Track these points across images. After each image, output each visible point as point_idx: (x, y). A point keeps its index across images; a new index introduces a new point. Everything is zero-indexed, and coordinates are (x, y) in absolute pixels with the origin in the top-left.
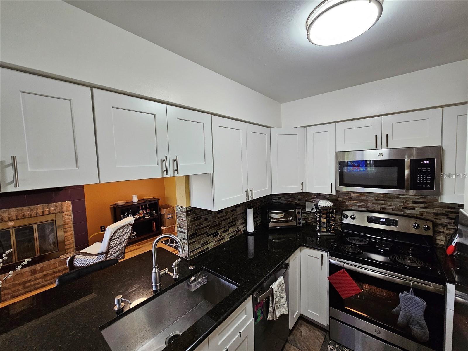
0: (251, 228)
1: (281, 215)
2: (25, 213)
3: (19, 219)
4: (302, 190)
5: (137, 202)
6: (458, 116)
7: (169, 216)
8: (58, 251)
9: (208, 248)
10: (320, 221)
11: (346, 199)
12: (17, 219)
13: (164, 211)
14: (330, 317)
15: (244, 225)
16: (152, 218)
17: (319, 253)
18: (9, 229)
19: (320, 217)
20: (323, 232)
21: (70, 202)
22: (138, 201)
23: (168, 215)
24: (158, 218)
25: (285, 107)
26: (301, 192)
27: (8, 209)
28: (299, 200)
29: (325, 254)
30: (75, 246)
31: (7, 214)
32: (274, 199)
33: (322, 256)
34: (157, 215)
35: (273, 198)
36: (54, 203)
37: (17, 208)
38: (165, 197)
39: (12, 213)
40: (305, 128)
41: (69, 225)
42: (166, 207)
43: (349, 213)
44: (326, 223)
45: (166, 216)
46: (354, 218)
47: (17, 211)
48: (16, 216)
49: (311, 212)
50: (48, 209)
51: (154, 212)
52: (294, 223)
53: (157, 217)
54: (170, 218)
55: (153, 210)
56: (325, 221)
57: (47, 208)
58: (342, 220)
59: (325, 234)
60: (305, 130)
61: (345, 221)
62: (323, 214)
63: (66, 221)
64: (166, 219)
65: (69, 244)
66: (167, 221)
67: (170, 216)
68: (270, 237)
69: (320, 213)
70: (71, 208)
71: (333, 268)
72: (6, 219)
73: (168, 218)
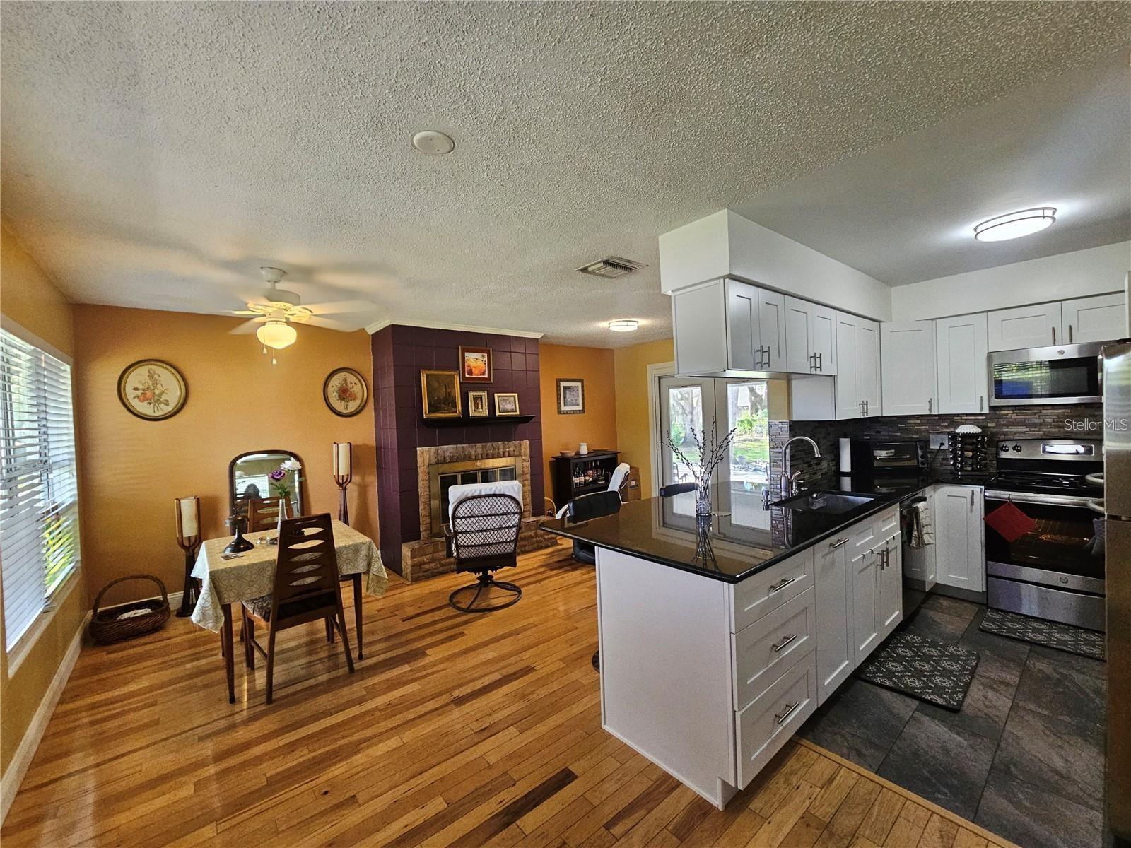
0: (846, 466)
1: (891, 453)
4: (930, 410)
5: (587, 455)
10: (962, 454)
11: (1004, 425)
14: (988, 575)
15: (834, 463)
17: (966, 490)
18: (476, 472)
19: (962, 449)
20: (966, 471)
21: (528, 442)
22: (588, 453)
25: (896, 291)
26: (928, 413)
27: (474, 444)
28: (916, 433)
29: (977, 489)
31: (474, 450)
32: (866, 435)
33: (973, 492)
35: (865, 433)
36: (514, 441)
37: (482, 444)
39: (478, 449)
40: (934, 322)
41: (527, 475)
43: (1010, 445)
44: (972, 457)
46: (1018, 451)
47: (482, 447)
48: (481, 454)
49: (939, 450)
50: (508, 449)
52: (914, 463)
54: (634, 486)
55: (606, 471)
56: (970, 454)
58: (998, 454)
59: (967, 473)
60: (934, 325)
61: (1004, 455)
62: (965, 444)
63: (524, 469)
65: (526, 505)
67: (633, 483)
68: (876, 482)
69: (961, 442)
70: (528, 451)
71: (990, 505)
72: (473, 457)
73: (631, 487)
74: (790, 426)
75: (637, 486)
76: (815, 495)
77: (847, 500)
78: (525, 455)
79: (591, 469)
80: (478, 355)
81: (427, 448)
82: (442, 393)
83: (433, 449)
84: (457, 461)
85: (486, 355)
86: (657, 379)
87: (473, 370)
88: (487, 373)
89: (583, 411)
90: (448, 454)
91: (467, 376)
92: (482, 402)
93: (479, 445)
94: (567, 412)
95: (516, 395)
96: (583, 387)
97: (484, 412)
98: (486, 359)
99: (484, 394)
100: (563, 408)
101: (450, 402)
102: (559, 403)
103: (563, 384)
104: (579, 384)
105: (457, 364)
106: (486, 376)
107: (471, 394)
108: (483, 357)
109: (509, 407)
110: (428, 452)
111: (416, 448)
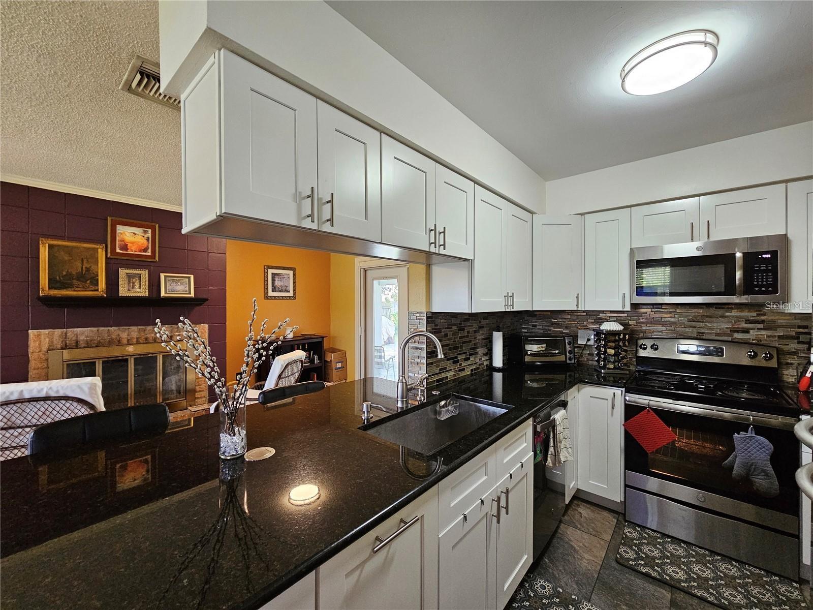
0: (498, 362)
1: (542, 347)
2: (148, 336)
3: (140, 344)
4: (577, 305)
5: (292, 338)
6: (808, 193)
7: (337, 364)
8: (186, 399)
9: (446, 378)
10: (605, 352)
11: (643, 323)
12: (138, 343)
13: (331, 357)
14: (626, 486)
15: (487, 357)
16: (313, 366)
17: (608, 392)
18: (127, 357)
19: (605, 346)
20: (609, 369)
21: (206, 326)
22: (294, 336)
23: (337, 363)
24: (321, 367)
25: (552, 186)
26: (576, 309)
27: (128, 327)
28: (567, 328)
29: (618, 391)
30: (207, 395)
31: (126, 334)
32: (525, 329)
33: (614, 394)
34: (320, 362)
35: (523, 326)
37: (139, 327)
38: (331, 335)
39: (132, 333)
40: (583, 217)
42: (334, 350)
43: (648, 343)
44: (615, 355)
45: (333, 363)
46: (656, 349)
47: (139, 330)
48: (137, 338)
49: (586, 345)
51: (316, 357)
52: (562, 358)
53: (320, 365)
54: (339, 368)
55: (313, 355)
56: (612, 352)
57: (177, 332)
58: (637, 352)
59: (610, 371)
60: (583, 219)
61: (642, 353)
62: (609, 341)
64: (334, 369)
65: (200, 391)
66: (334, 371)
67: (339, 365)
69: (605, 339)
70: (207, 335)
71: (631, 411)
72: (125, 341)
73: (336, 369)
74: (428, 318)
75: (342, 367)
76: (443, 403)
77: (479, 409)
80: (139, 231)
81: (47, 331)
82: (75, 268)
83: (58, 332)
84: (97, 346)
85: (150, 231)
86: (362, 270)
87: (129, 245)
88: (150, 250)
89: (294, 297)
90: (82, 338)
91: (118, 251)
92: (140, 282)
93: (134, 328)
94: (275, 298)
95: (192, 277)
96: (294, 275)
97: (141, 291)
98: (149, 235)
99: (144, 274)
100: (271, 293)
101: (89, 279)
102: (266, 289)
103: (271, 271)
104: (291, 273)
105: (103, 236)
106: (149, 253)
107: (123, 272)
108: (145, 232)
109: (181, 288)
110: (50, 336)
111: (28, 330)
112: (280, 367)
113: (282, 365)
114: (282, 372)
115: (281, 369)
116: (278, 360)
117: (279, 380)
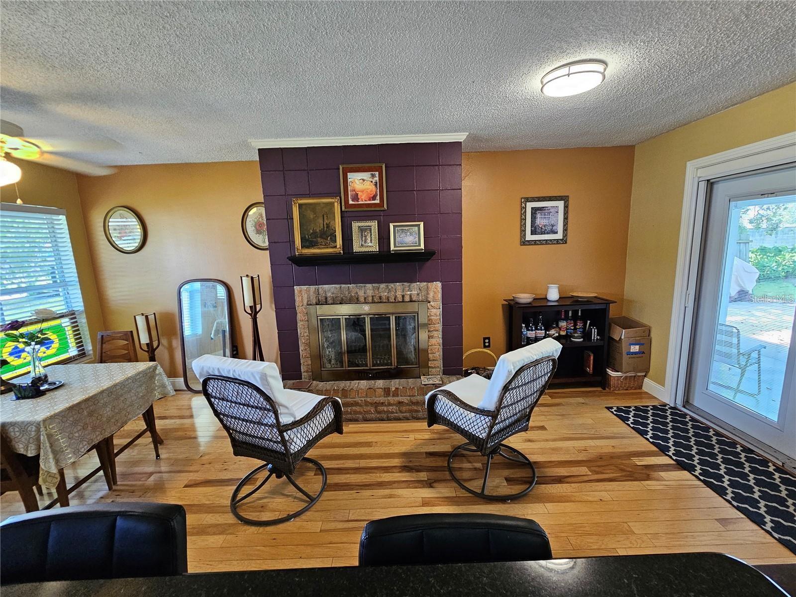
2: (382, 294)
3: (375, 303)
5: (557, 301)
7: (632, 347)
8: (419, 367)
12: (373, 302)
13: (621, 334)
16: (588, 344)
18: (365, 316)
21: (439, 284)
22: (560, 298)
23: (631, 344)
24: (603, 346)
27: (364, 285)
30: (442, 366)
31: (363, 292)
34: (600, 340)
36: (418, 283)
37: (374, 285)
38: (625, 298)
39: (368, 291)
41: (435, 326)
42: (628, 323)
45: (624, 345)
47: (374, 288)
48: (372, 297)
50: (409, 293)
51: (594, 331)
53: (601, 343)
54: (635, 353)
55: (590, 326)
57: (408, 291)
63: (432, 317)
64: (624, 353)
65: (434, 360)
66: (625, 359)
67: (635, 348)
70: (440, 295)
72: (362, 300)
73: (629, 353)
75: (641, 352)
78: (435, 300)
79: (566, 319)
80: (366, 175)
81: (304, 287)
82: (319, 225)
83: (313, 288)
84: (341, 303)
85: (377, 173)
86: (703, 186)
87: (360, 194)
88: (378, 197)
89: (564, 241)
90: (329, 294)
92: (371, 235)
93: (369, 286)
94: (535, 243)
95: (422, 224)
96: (566, 207)
98: (377, 179)
99: (374, 225)
100: (529, 237)
101: (328, 234)
102: (523, 231)
103: (530, 205)
104: (560, 204)
105: (338, 188)
106: (377, 201)
107: (355, 225)
108: (373, 176)
109: (410, 240)
110: (308, 291)
111: (293, 287)
112: (506, 373)
113: (510, 372)
114: (510, 382)
115: (508, 377)
116: (504, 361)
117: (505, 393)
